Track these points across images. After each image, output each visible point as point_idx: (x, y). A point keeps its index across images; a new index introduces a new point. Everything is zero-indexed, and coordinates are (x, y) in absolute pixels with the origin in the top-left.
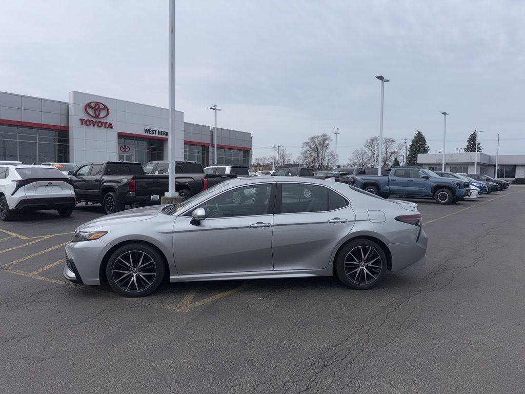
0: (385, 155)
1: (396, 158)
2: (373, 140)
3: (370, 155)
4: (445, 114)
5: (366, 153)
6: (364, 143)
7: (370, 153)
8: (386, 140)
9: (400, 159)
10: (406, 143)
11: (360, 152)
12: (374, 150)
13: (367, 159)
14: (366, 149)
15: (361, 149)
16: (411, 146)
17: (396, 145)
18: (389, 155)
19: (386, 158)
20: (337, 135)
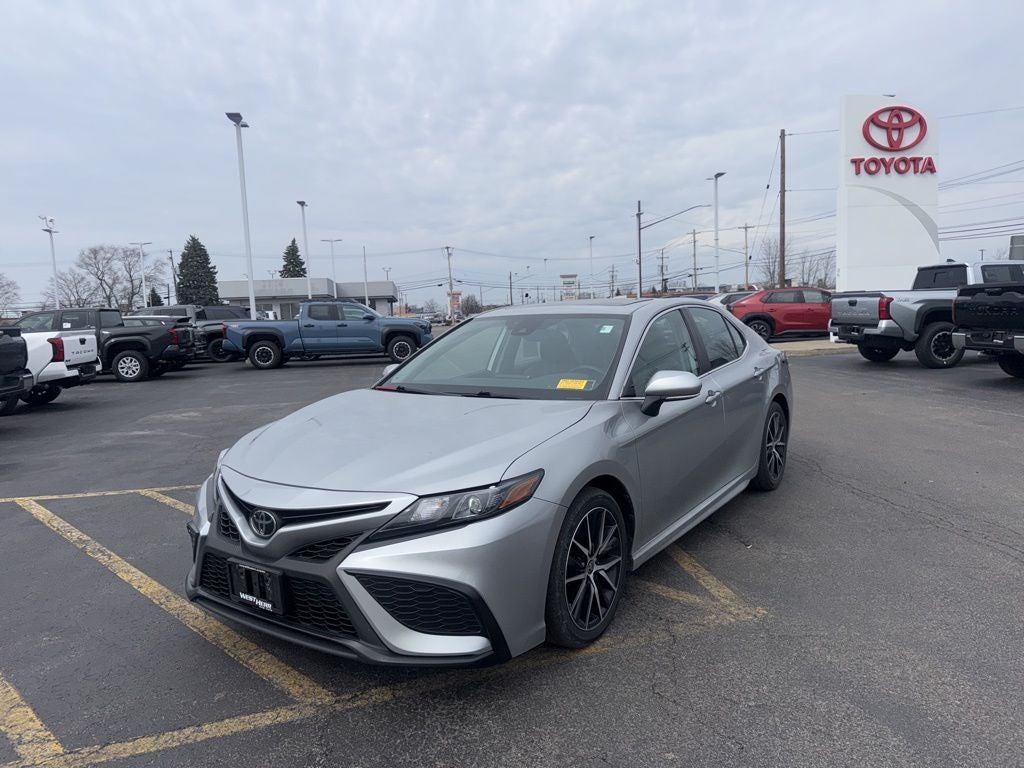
0: (129, 285)
1: (153, 291)
2: (95, 252)
3: (93, 285)
4: (302, 204)
5: (83, 279)
6: (76, 257)
7: (93, 282)
8: (125, 252)
9: (162, 292)
10: (171, 258)
11: (70, 277)
12: (103, 273)
13: (87, 294)
14: (83, 272)
15: (71, 270)
16: (182, 266)
17: (149, 262)
18: (136, 283)
19: (130, 290)
20: (54, 234)
